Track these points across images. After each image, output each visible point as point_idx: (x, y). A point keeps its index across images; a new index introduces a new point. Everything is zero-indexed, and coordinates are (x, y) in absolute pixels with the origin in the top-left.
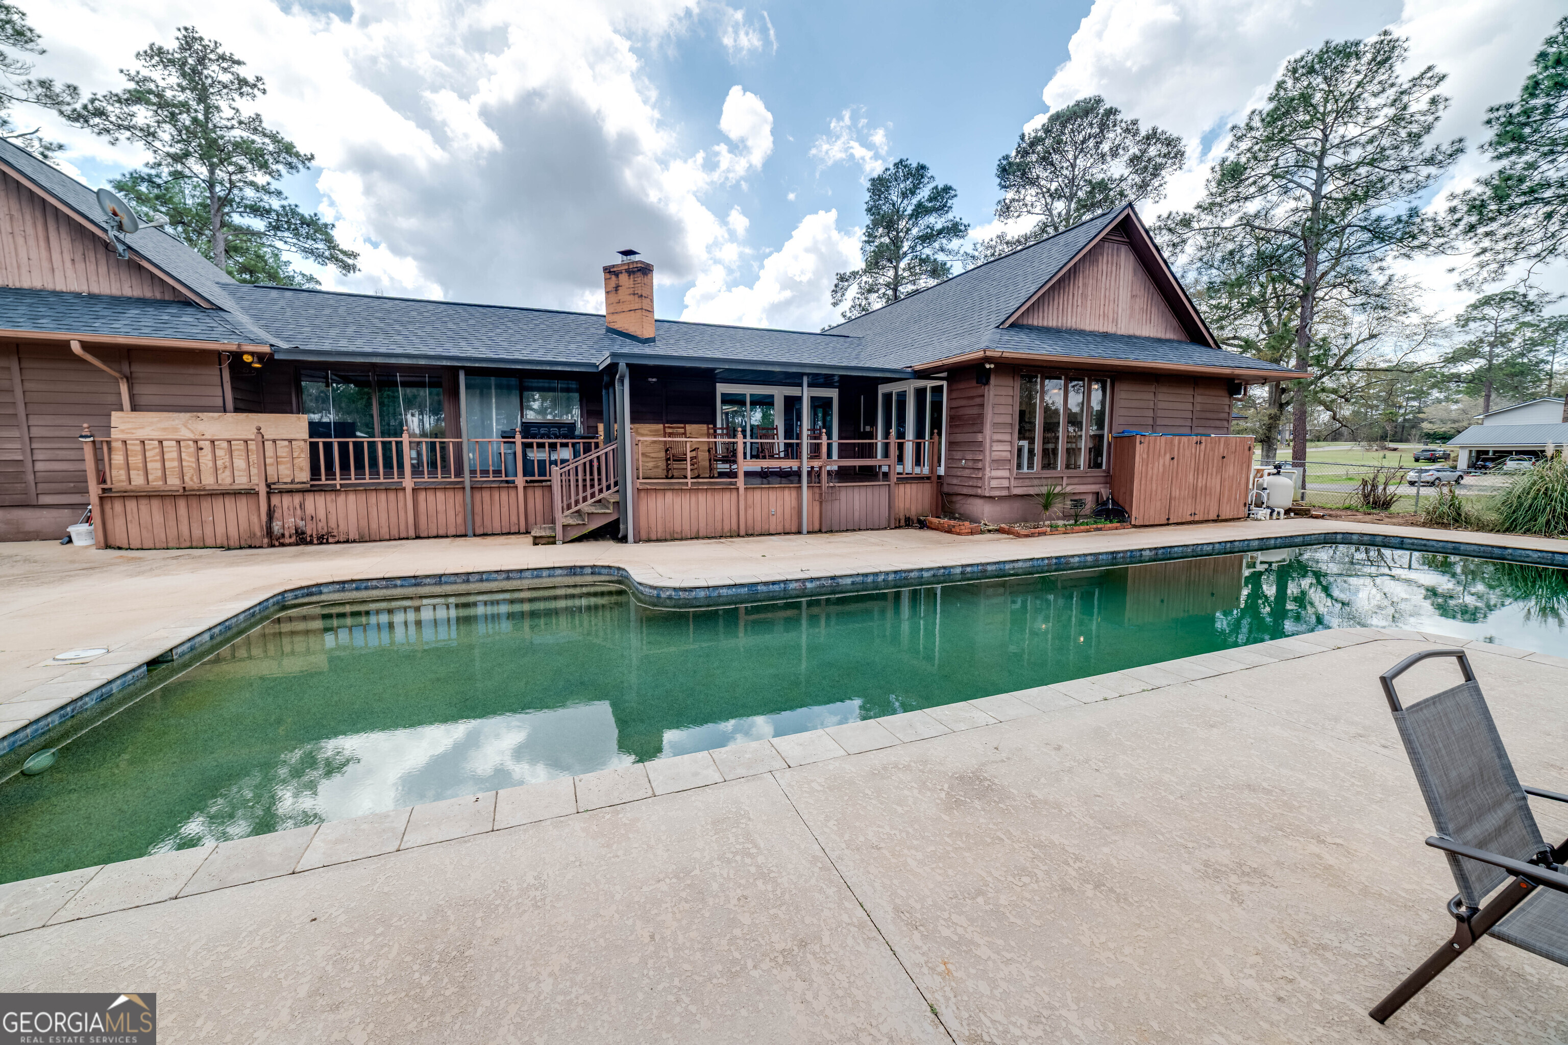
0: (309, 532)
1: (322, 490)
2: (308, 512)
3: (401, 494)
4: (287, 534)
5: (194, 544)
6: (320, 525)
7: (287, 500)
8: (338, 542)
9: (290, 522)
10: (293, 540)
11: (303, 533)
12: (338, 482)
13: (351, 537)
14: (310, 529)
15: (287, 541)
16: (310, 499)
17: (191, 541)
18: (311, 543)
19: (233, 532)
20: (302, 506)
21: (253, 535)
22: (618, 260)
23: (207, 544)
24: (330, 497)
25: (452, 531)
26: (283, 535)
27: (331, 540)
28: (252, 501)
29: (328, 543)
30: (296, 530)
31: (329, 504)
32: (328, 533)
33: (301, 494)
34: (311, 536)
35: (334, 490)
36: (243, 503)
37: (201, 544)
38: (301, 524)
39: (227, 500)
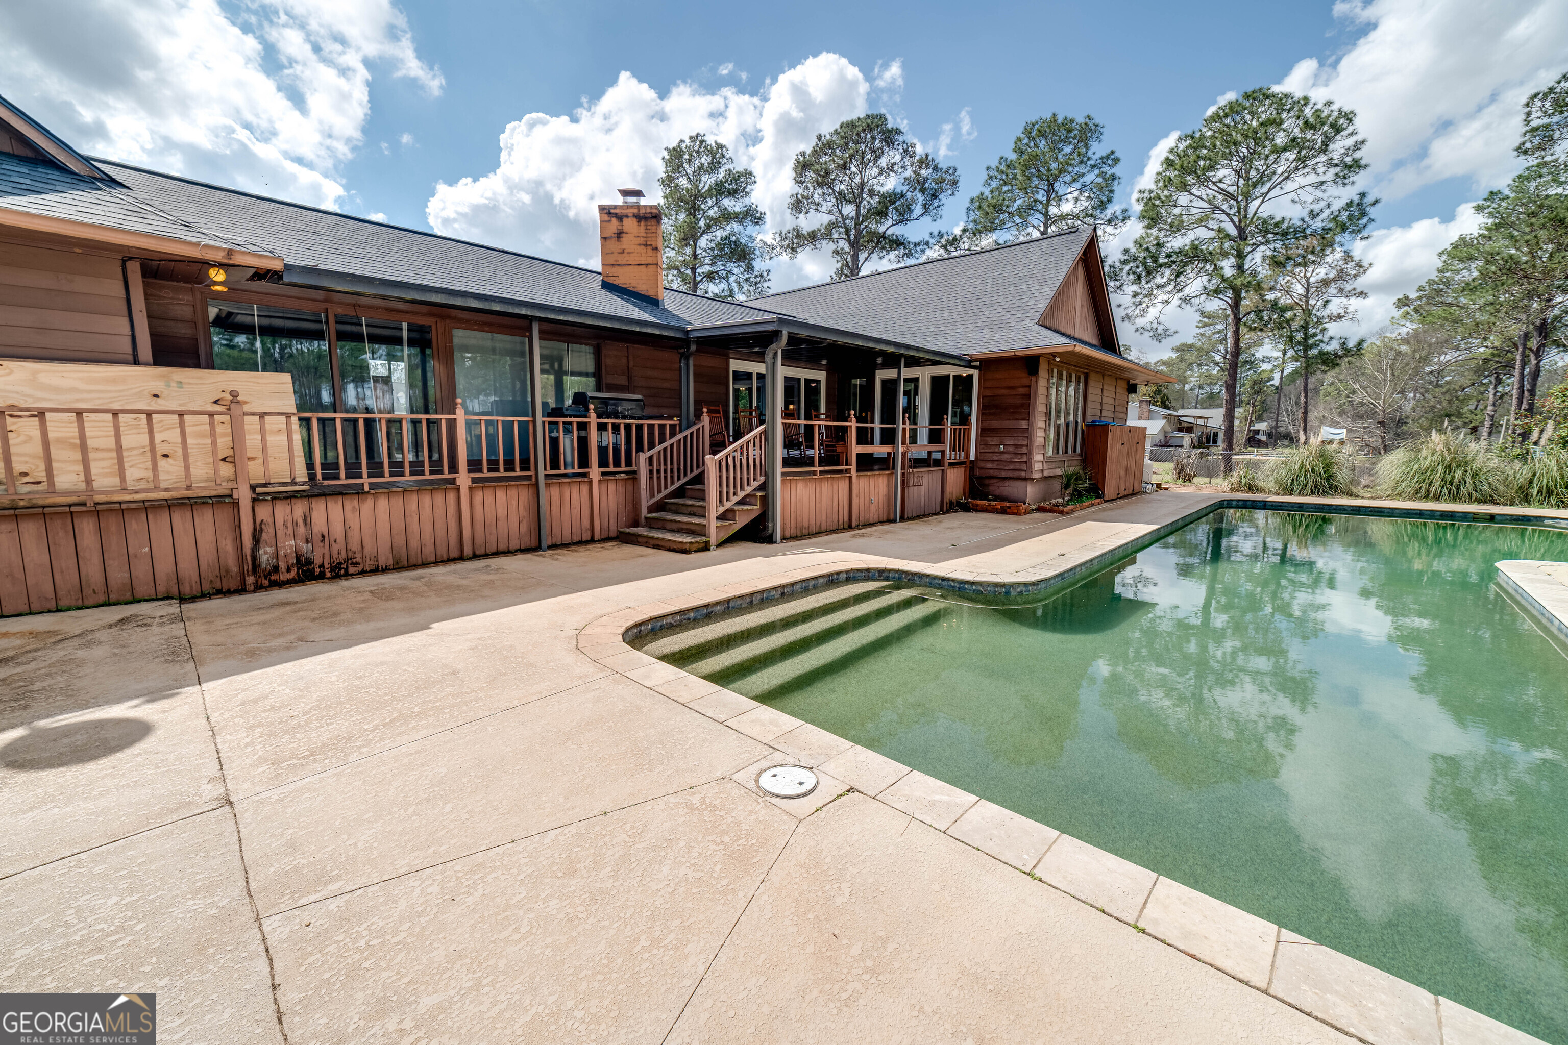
0: (318, 561)
1: (340, 493)
2: (316, 529)
3: (451, 496)
4: (283, 566)
5: (113, 597)
6: (335, 548)
7: (282, 511)
8: (363, 573)
9: (288, 545)
10: (292, 574)
11: (309, 562)
12: (366, 481)
13: (382, 563)
14: (319, 555)
15: (284, 576)
16: (319, 508)
17: (107, 592)
18: (321, 577)
19: (188, 569)
20: (307, 520)
21: (224, 573)
22: (619, 200)
23: (139, 595)
24: (351, 503)
25: (514, 545)
26: (276, 569)
27: (352, 570)
28: (224, 515)
29: (347, 575)
30: (298, 558)
31: (349, 515)
32: (347, 559)
33: (305, 502)
34: (322, 566)
35: (359, 492)
36: (205, 519)
37: (128, 596)
38: (305, 548)
39: (177, 516)
